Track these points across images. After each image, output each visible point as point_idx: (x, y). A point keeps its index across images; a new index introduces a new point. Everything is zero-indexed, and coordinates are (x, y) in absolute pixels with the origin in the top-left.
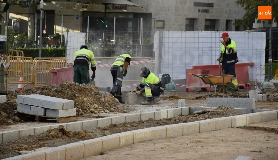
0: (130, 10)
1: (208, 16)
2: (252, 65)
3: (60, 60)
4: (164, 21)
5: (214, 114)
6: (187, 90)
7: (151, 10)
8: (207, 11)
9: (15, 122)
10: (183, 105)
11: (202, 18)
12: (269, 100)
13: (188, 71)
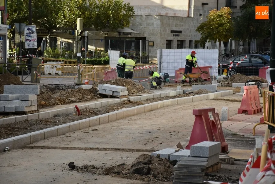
0: (133, 35)
1: (179, 39)
2: (211, 67)
3: (107, 66)
4: (153, 42)
5: (197, 93)
6: (176, 82)
7: (145, 35)
8: (178, 36)
9: (98, 98)
10: (179, 89)
11: (175, 39)
12: (222, 86)
13: (176, 71)
